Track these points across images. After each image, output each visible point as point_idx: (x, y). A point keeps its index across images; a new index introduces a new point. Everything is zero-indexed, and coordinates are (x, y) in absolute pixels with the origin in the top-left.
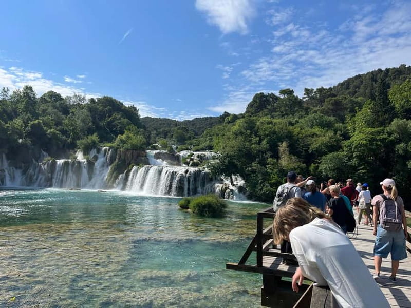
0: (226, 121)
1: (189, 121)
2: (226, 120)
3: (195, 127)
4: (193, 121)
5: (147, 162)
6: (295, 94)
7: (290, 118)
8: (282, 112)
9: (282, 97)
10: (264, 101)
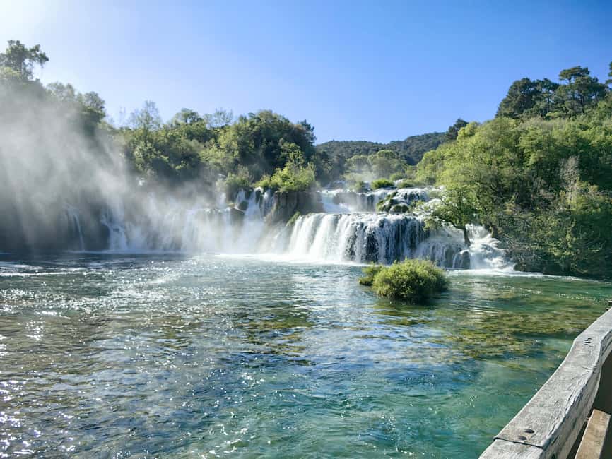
0: (459, 136)
1: (399, 143)
2: (461, 132)
3: (409, 151)
4: (405, 142)
5: (319, 209)
6: (592, 75)
7: (581, 120)
8: (567, 111)
9: (565, 82)
10: (531, 94)
